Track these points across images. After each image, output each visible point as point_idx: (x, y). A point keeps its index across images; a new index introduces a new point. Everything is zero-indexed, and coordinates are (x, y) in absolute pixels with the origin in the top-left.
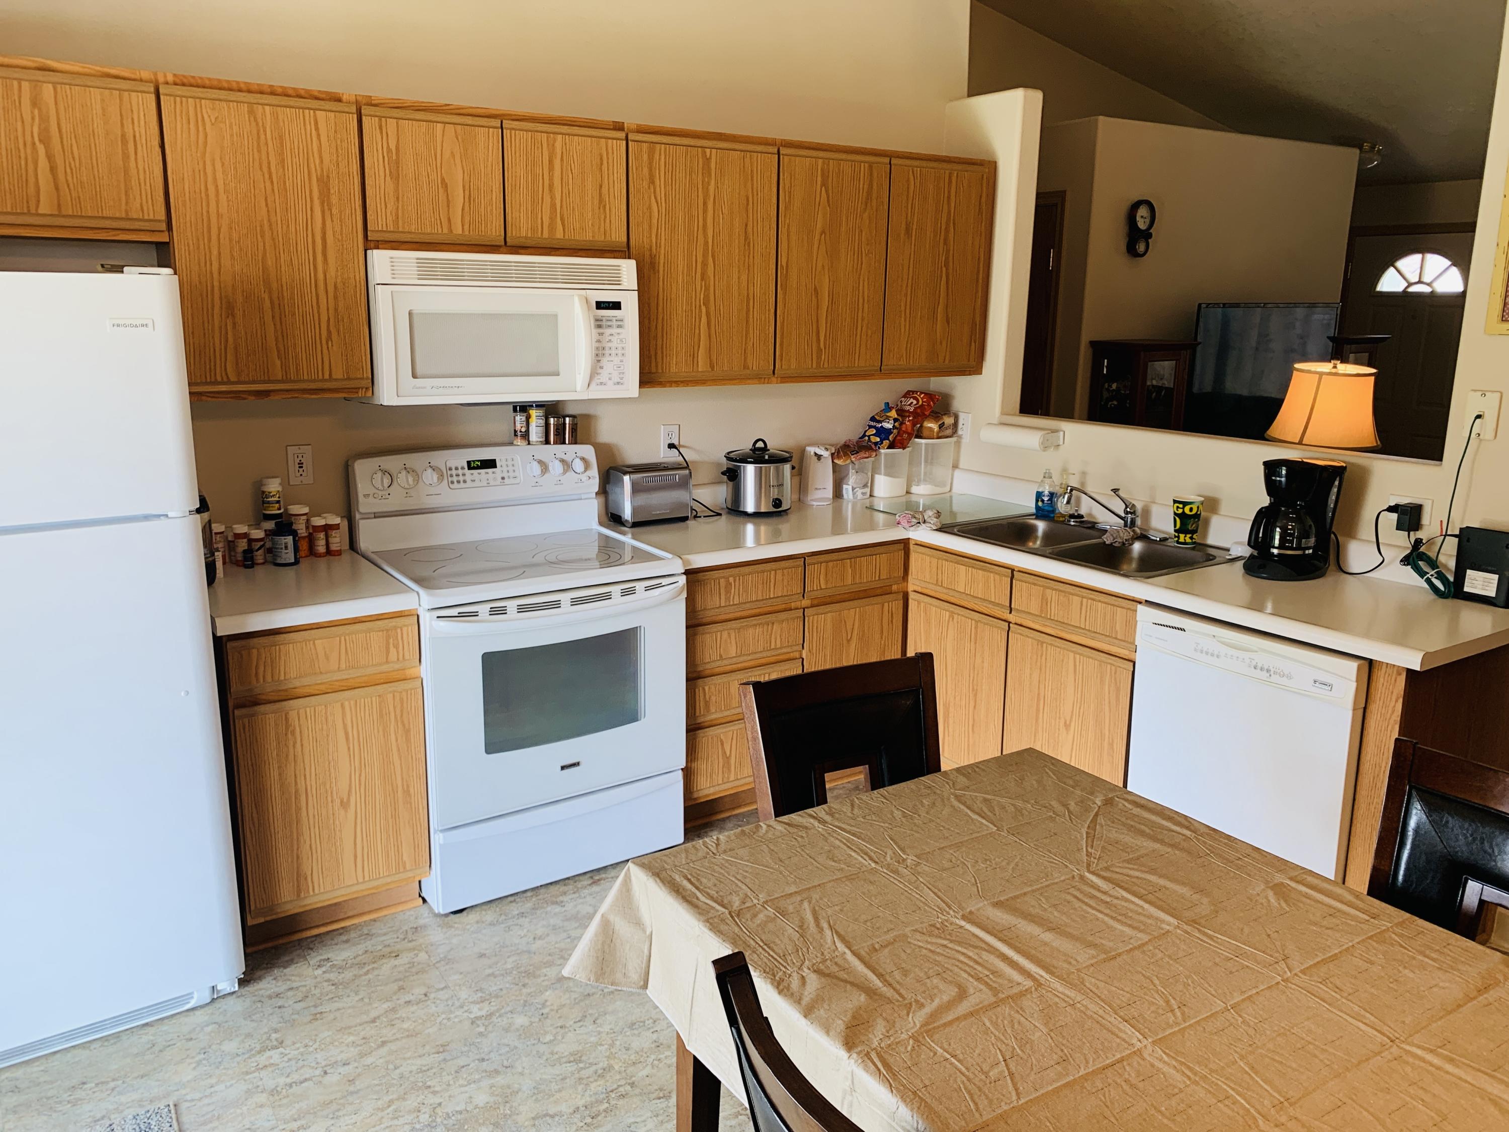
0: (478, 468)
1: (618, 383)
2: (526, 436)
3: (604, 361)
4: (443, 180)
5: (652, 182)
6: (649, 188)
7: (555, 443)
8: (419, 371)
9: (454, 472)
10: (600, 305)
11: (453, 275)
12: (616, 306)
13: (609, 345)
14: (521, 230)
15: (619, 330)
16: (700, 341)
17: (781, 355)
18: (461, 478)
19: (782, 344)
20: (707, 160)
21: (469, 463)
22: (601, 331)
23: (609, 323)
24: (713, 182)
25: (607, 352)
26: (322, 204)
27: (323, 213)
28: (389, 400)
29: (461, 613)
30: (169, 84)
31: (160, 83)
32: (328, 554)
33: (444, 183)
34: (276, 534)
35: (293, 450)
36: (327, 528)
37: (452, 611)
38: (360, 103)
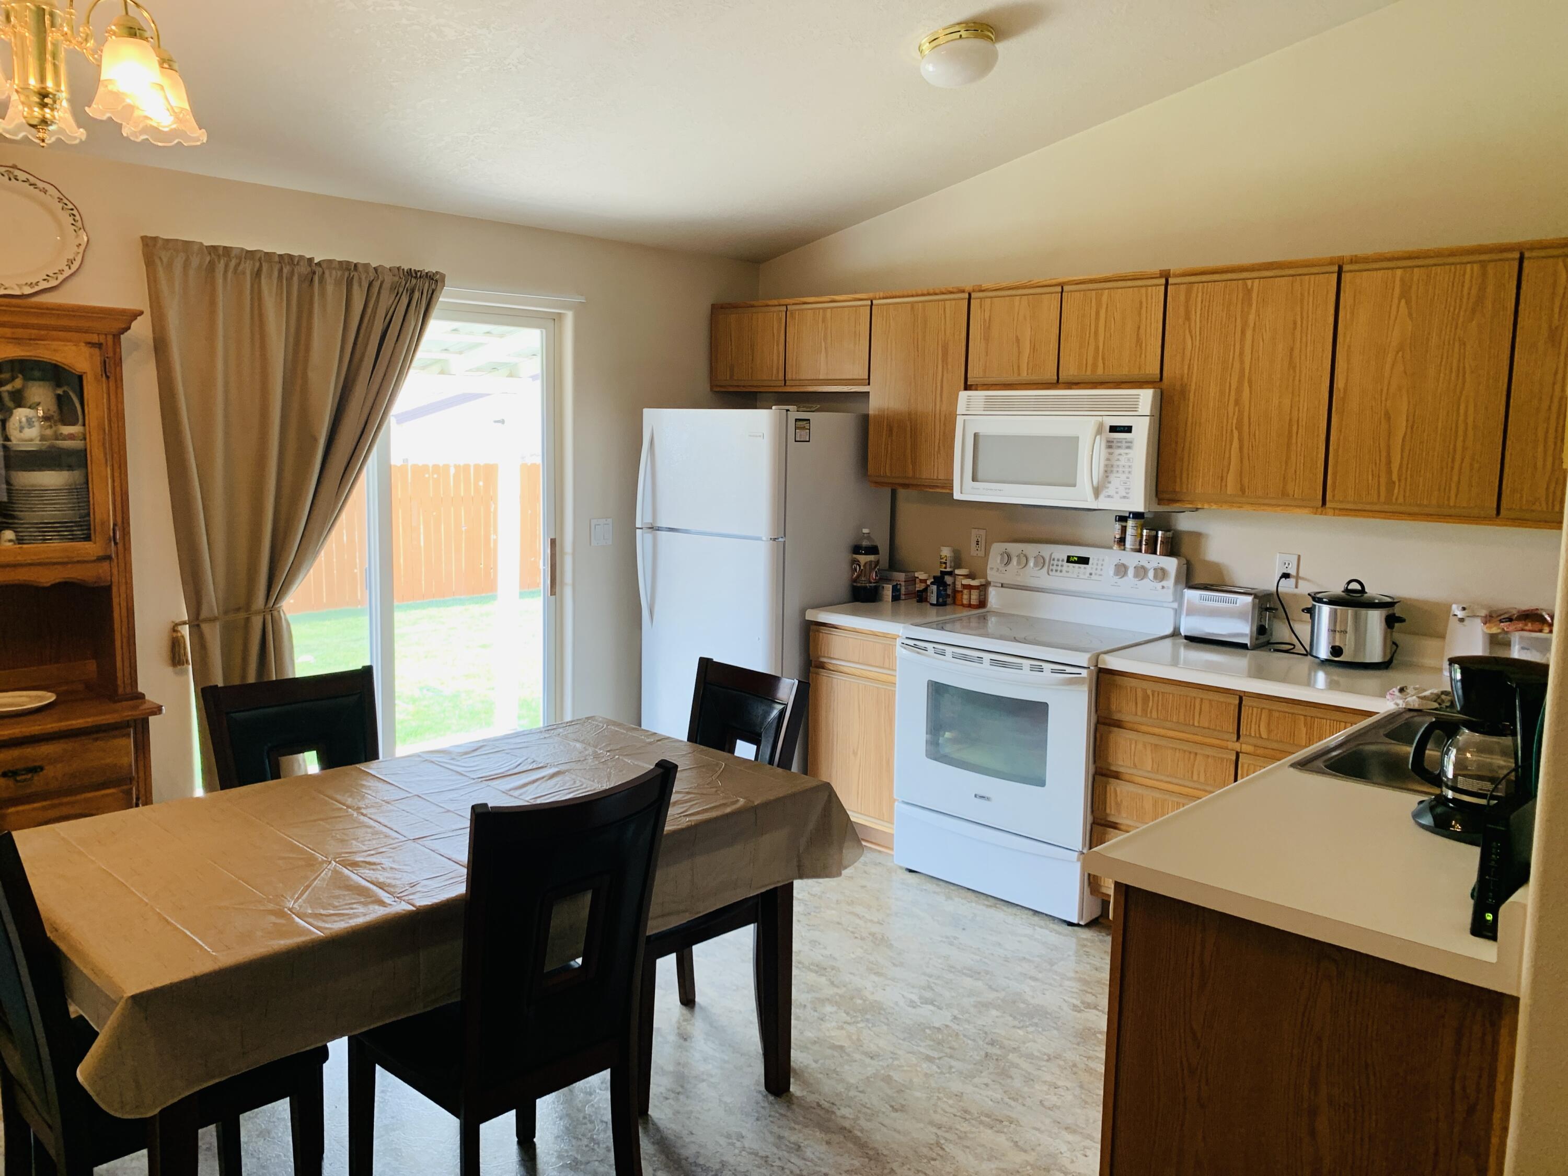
0: (1075, 562)
1: (1124, 497)
2: (1122, 541)
3: (1112, 478)
4: (1017, 337)
5: (1188, 318)
6: (1184, 324)
7: (1146, 552)
8: (980, 475)
9: (1055, 562)
10: (1113, 429)
11: (1007, 407)
12: (1128, 429)
13: (1118, 463)
14: (1070, 371)
15: (1127, 451)
16: (1230, 464)
17: (1334, 483)
18: (1059, 568)
19: (1335, 474)
20: (1249, 292)
21: (1069, 557)
22: (1110, 450)
23: (1119, 444)
24: (1253, 310)
25: (1115, 469)
26: (943, 361)
27: (943, 366)
28: (957, 496)
29: (916, 645)
30: (880, 298)
31: (875, 299)
32: (970, 606)
33: (1018, 340)
34: (932, 583)
35: (974, 532)
36: (970, 587)
37: (912, 643)
38: (974, 291)
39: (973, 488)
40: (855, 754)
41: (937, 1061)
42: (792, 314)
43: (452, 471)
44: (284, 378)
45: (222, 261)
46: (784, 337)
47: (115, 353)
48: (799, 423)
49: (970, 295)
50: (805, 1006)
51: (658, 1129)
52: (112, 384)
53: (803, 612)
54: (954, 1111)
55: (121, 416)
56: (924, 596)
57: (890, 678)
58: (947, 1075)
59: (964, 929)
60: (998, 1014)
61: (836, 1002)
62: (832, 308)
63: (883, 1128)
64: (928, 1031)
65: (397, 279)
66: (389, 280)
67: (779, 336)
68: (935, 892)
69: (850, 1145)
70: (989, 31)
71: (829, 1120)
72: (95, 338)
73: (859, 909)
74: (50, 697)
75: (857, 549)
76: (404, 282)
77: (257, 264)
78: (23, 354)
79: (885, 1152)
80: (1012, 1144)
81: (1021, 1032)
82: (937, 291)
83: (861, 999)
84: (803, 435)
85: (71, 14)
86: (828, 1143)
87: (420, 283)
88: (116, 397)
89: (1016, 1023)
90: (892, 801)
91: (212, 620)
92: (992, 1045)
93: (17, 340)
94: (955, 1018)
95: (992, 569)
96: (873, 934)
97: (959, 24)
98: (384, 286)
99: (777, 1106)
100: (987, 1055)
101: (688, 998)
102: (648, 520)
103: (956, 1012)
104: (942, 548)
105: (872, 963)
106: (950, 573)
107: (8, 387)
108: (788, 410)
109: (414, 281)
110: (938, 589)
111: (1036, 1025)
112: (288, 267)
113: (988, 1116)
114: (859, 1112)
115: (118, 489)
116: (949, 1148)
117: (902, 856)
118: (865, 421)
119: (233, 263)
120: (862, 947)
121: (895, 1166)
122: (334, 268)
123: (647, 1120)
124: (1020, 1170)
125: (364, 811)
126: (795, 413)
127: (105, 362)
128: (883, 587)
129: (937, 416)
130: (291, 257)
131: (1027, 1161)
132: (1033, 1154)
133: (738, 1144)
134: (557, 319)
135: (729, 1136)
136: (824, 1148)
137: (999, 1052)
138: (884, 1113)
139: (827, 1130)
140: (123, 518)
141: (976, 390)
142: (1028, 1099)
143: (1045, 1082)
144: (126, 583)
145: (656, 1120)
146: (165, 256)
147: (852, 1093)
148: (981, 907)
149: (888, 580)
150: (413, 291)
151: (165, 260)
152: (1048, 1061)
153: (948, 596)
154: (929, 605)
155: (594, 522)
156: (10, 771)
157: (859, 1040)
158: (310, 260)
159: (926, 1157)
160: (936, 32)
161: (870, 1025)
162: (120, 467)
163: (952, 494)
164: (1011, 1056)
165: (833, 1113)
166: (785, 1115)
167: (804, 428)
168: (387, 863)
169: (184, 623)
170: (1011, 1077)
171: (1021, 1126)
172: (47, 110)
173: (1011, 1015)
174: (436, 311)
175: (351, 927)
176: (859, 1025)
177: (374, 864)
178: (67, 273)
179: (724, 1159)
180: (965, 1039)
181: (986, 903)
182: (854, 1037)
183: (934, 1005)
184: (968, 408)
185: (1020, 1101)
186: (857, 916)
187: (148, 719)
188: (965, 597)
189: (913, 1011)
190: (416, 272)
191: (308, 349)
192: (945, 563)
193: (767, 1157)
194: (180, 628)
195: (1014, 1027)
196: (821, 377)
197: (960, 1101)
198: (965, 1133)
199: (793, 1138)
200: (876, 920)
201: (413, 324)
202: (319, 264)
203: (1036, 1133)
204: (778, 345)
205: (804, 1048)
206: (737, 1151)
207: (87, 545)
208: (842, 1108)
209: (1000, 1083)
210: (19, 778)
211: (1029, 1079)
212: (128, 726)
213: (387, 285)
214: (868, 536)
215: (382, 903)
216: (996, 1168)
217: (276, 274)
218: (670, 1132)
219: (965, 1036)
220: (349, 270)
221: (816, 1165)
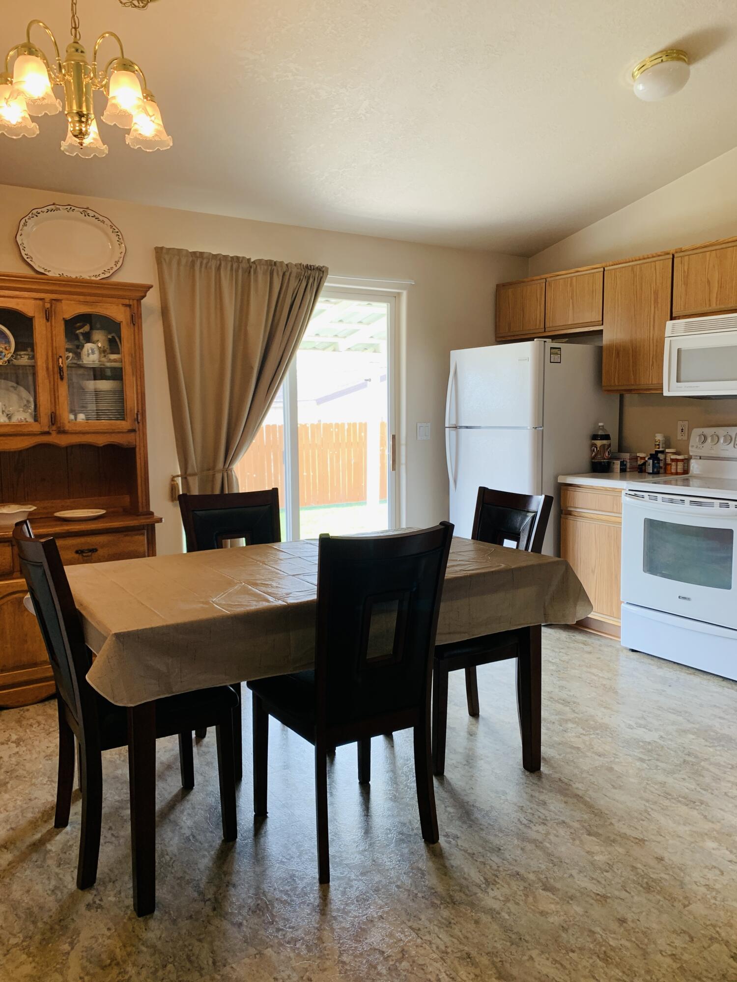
4: (708, 280)
26: (655, 303)
27: (655, 307)
28: (666, 393)
29: (635, 494)
30: (610, 266)
31: (607, 266)
32: (677, 474)
33: (709, 282)
34: (649, 459)
35: (680, 423)
36: (677, 460)
37: (632, 493)
38: (676, 252)
39: (677, 387)
40: (593, 572)
41: (647, 762)
42: (549, 283)
43: (346, 427)
44: (234, 331)
45: (199, 261)
46: (544, 299)
47: (138, 311)
48: (553, 351)
49: (673, 256)
50: (554, 723)
51: (449, 784)
52: (136, 329)
53: (556, 478)
54: (659, 793)
55: (141, 348)
56: (643, 469)
57: (618, 520)
58: (655, 771)
59: (670, 686)
60: (693, 737)
61: (576, 722)
62: (576, 276)
63: (606, 798)
64: (641, 744)
65: (299, 270)
66: (295, 270)
67: (541, 298)
68: (650, 664)
69: (582, 806)
70: (682, 55)
71: (568, 789)
72: (127, 302)
73: (594, 671)
74: (103, 512)
75: (595, 437)
76: (303, 273)
77: (218, 262)
78: (89, 310)
79: (607, 812)
80: (702, 817)
81: (711, 750)
82: (650, 256)
83: (594, 721)
84: (556, 358)
85: (95, 65)
86: (566, 802)
87: (313, 273)
88: (139, 335)
89: (708, 744)
90: (619, 603)
91: (194, 475)
92: (689, 755)
93: (86, 303)
94: (661, 737)
95: (693, 446)
96: (604, 685)
97: (661, 52)
98: (292, 275)
99: (531, 778)
100: (685, 761)
101: (474, 711)
102: (453, 422)
103: (662, 734)
104: (657, 435)
105: (602, 701)
106: (662, 452)
107: (81, 331)
108: (545, 342)
109: (309, 272)
110: (653, 462)
111: (723, 746)
112: (236, 264)
113: (683, 797)
114: (589, 787)
115: (139, 391)
116: (654, 815)
117: (627, 640)
118: (600, 350)
119: (205, 262)
120: (595, 692)
121: (613, 821)
122: (263, 265)
123: (443, 779)
124: (708, 833)
125: (266, 563)
126: (550, 343)
127: (132, 316)
128: (614, 463)
129: (651, 341)
130: (238, 258)
131: (713, 828)
132: (718, 824)
133: (503, 797)
134: (397, 296)
135: (497, 792)
136: (563, 805)
137: (694, 760)
138: (606, 789)
139: (566, 795)
140: (142, 408)
141: (679, 319)
142: (715, 791)
143: (729, 781)
144: (144, 446)
145: (449, 779)
146: (167, 257)
147: (584, 775)
148: (683, 674)
149: (617, 459)
150: (309, 278)
151: (167, 260)
152: (731, 768)
153: (661, 468)
154: (647, 474)
155: (419, 425)
156: (80, 550)
157: (591, 744)
158: (249, 260)
159: (637, 818)
160: (645, 60)
161: (599, 737)
162: (140, 378)
163: (662, 393)
164: (702, 763)
165: (571, 786)
166: (536, 784)
167: (557, 354)
168: (274, 584)
169: (178, 476)
170: (703, 776)
171: (709, 806)
172: (83, 125)
173: (704, 739)
174: (322, 292)
175: (247, 610)
176: (592, 736)
177: (267, 585)
178: (115, 269)
179: (493, 805)
180: (668, 750)
181: (687, 672)
182: (588, 743)
183: (647, 729)
184: (673, 332)
185: (710, 791)
186: (594, 674)
187: (154, 525)
188: (674, 467)
189: (631, 730)
190: (311, 266)
191: (247, 313)
192: (659, 445)
193: (523, 807)
194: (176, 479)
195: (706, 746)
196: (570, 323)
197: (663, 787)
198: (667, 806)
199: (542, 798)
200: (606, 677)
201: (309, 297)
202: (254, 262)
203: (722, 812)
204: (540, 306)
205: (552, 746)
206: (502, 801)
207: (123, 423)
208: (577, 783)
209: (695, 779)
210: (84, 554)
211: (717, 779)
212: (144, 529)
213: (294, 275)
214: (603, 428)
215: (268, 601)
216: (690, 830)
217: (229, 268)
218: (457, 786)
219: (668, 748)
220: (272, 265)
221: (556, 815)
